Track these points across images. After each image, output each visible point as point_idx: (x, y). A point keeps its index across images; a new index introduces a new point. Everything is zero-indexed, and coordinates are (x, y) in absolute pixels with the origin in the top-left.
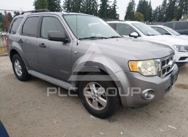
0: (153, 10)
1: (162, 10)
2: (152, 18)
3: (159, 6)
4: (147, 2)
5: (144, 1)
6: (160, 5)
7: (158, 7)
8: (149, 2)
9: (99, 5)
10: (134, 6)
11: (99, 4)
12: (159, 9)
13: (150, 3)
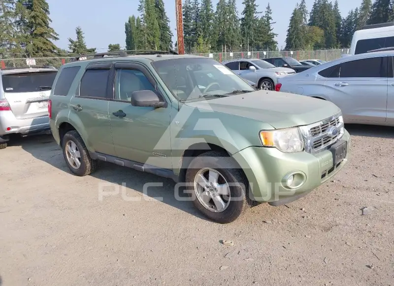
0: (342, 19)
1: (362, 17)
2: (341, 35)
3: (354, 11)
4: (330, 5)
5: (324, 4)
6: (357, 8)
7: (352, 12)
8: (333, 4)
9: (240, 20)
10: (305, 15)
11: (240, 17)
12: (356, 15)
13: (336, 5)
